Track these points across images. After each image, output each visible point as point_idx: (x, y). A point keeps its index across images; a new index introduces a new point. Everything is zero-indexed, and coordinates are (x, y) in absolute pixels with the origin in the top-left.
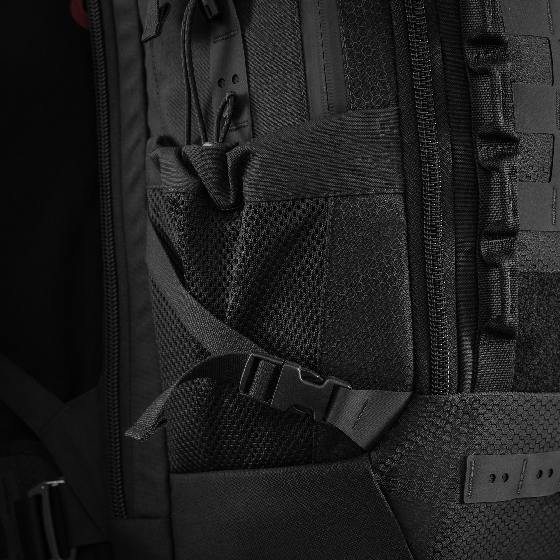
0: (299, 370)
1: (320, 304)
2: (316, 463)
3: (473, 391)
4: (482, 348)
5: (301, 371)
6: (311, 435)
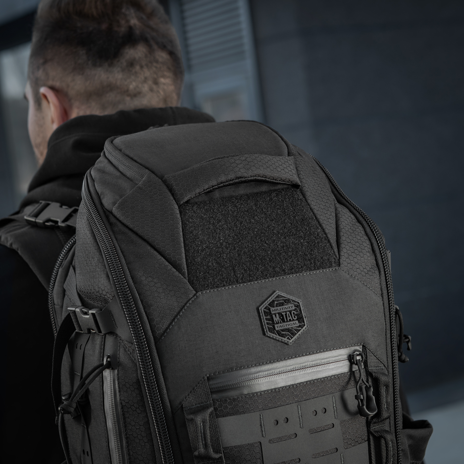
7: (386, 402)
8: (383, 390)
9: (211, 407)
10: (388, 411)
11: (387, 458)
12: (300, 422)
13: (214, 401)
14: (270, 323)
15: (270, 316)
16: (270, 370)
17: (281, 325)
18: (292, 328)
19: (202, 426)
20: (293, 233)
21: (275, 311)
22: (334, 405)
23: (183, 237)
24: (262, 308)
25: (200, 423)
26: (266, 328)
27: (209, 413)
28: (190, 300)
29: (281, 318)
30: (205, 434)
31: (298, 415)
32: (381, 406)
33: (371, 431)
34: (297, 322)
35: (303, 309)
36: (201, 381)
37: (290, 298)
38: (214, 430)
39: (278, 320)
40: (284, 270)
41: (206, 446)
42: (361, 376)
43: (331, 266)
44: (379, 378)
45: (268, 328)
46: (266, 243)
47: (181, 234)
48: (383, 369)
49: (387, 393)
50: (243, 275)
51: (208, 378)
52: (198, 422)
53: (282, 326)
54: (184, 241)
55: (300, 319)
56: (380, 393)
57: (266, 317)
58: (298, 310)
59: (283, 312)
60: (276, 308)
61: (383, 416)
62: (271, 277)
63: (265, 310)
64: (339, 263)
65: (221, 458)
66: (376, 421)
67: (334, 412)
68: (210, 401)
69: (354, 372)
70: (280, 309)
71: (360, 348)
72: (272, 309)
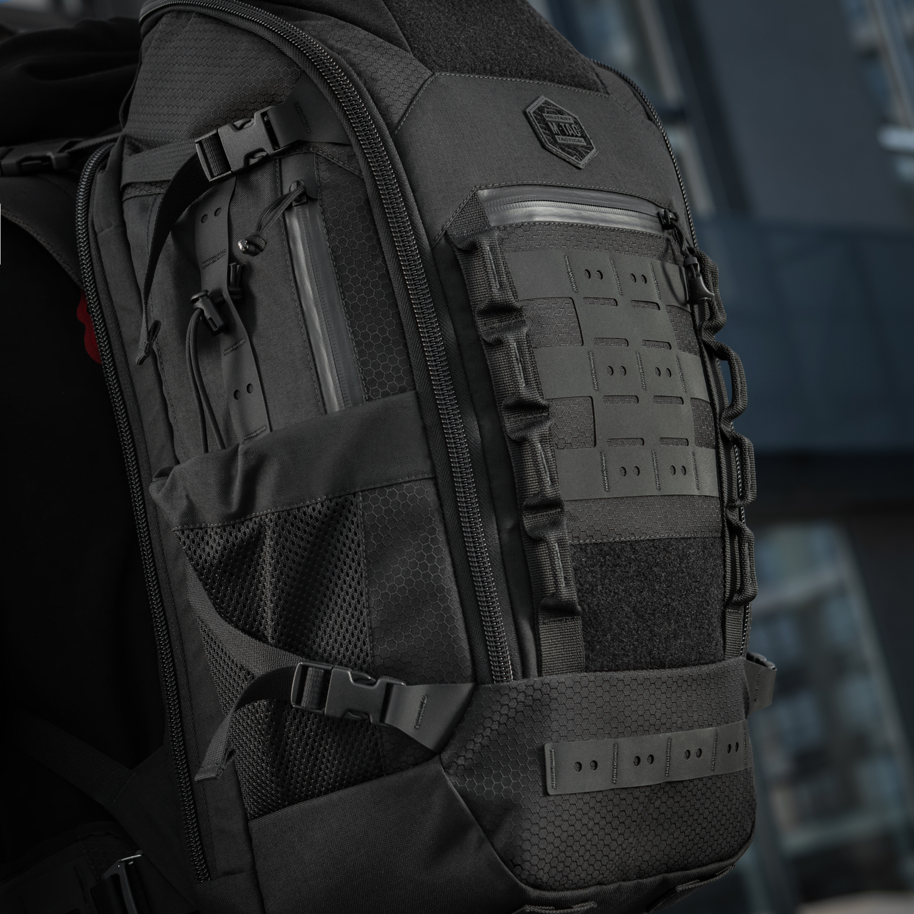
0: (349, 673)
1: (363, 605)
2: (388, 774)
3: (540, 673)
4: (542, 628)
5: (351, 673)
6: (376, 744)
12: (618, 284)
14: (547, 133)
15: (544, 124)
17: (563, 138)
18: (578, 146)
21: (549, 118)
26: (543, 138)
28: (426, 80)
29: (560, 128)
31: (614, 274)
33: (705, 341)
34: (582, 140)
35: (585, 128)
36: (469, 195)
37: (563, 109)
39: (557, 130)
41: (501, 286)
43: (597, 91)
45: (547, 138)
53: (565, 140)
55: (585, 138)
57: (540, 125)
59: (562, 122)
60: (548, 115)
61: (717, 317)
62: (527, 78)
63: (535, 115)
64: (607, 92)
66: (708, 324)
68: (489, 226)
70: (555, 118)
72: (543, 115)
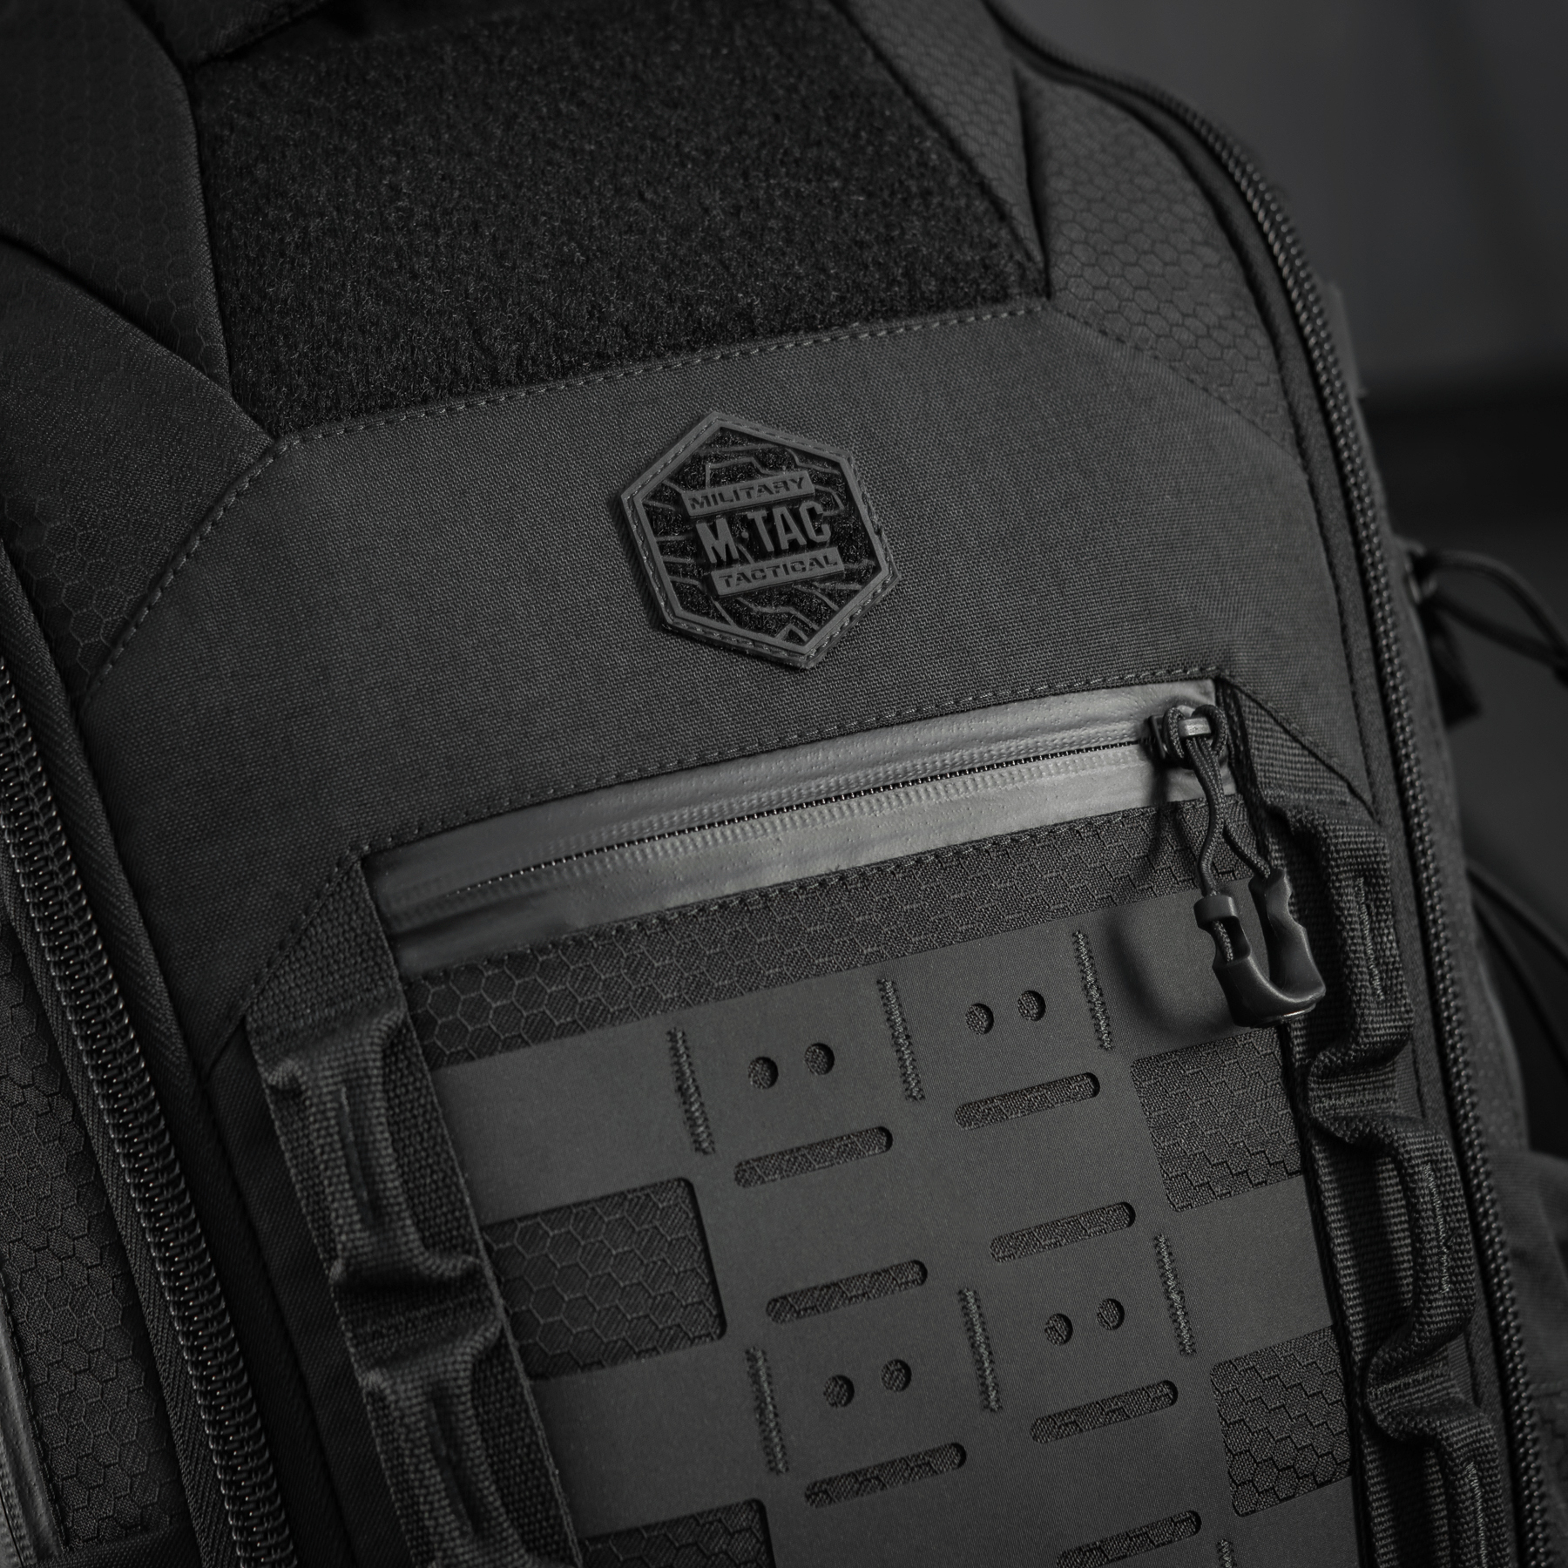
7: (1376, 959)
8: (1351, 899)
9: (391, 1007)
10: (1391, 1006)
11: (1417, 1252)
12: (903, 1066)
13: (410, 984)
14: (684, 565)
15: (681, 533)
16: (708, 797)
17: (748, 569)
18: (808, 582)
19: (347, 1109)
20: (785, 153)
21: (709, 504)
22: (1089, 978)
23: (205, 197)
24: (636, 495)
25: (330, 1093)
26: (662, 588)
27: (377, 1033)
28: (239, 476)
29: (745, 534)
30: (363, 1147)
31: (890, 1032)
32: (1351, 981)
33: (1316, 1119)
34: (833, 553)
35: (863, 495)
36: (329, 881)
37: (787, 443)
38: (426, 1135)
39: (727, 546)
40: (746, 315)
41: (375, 1212)
42: (1215, 814)
43: (1001, 296)
44: (1320, 829)
45: (677, 588)
46: (641, 197)
47: (195, 184)
48: (1344, 803)
49: (1378, 914)
50: (527, 346)
51: (364, 860)
52: (322, 1083)
53: (754, 576)
54: (209, 213)
55: (852, 539)
56: (1338, 913)
57: (662, 539)
58: (839, 501)
59: (756, 507)
60: (709, 491)
61: (1365, 1030)
62: (676, 349)
63: (656, 504)
64: (1048, 283)
65: (472, 1277)
66: (1331, 1061)
67: (1094, 1017)
68: (388, 980)
69: (1176, 807)
70: (734, 494)
71: (1206, 694)
72: (686, 495)
